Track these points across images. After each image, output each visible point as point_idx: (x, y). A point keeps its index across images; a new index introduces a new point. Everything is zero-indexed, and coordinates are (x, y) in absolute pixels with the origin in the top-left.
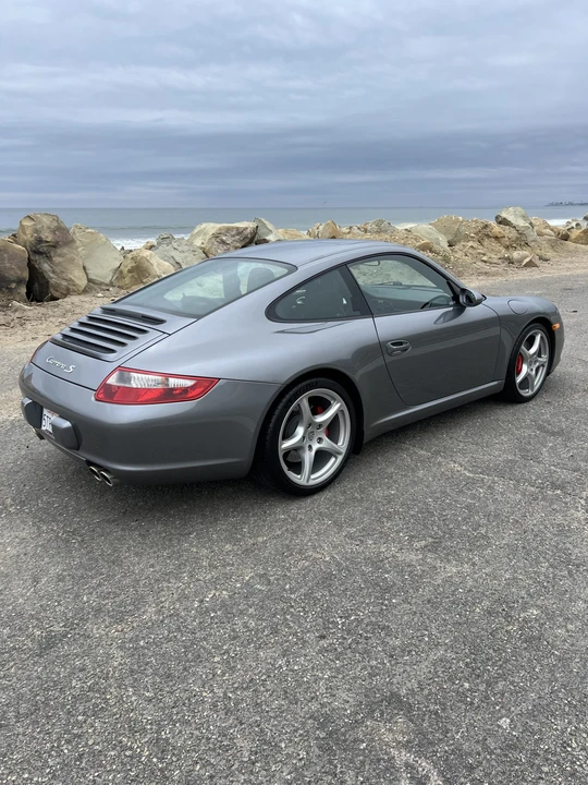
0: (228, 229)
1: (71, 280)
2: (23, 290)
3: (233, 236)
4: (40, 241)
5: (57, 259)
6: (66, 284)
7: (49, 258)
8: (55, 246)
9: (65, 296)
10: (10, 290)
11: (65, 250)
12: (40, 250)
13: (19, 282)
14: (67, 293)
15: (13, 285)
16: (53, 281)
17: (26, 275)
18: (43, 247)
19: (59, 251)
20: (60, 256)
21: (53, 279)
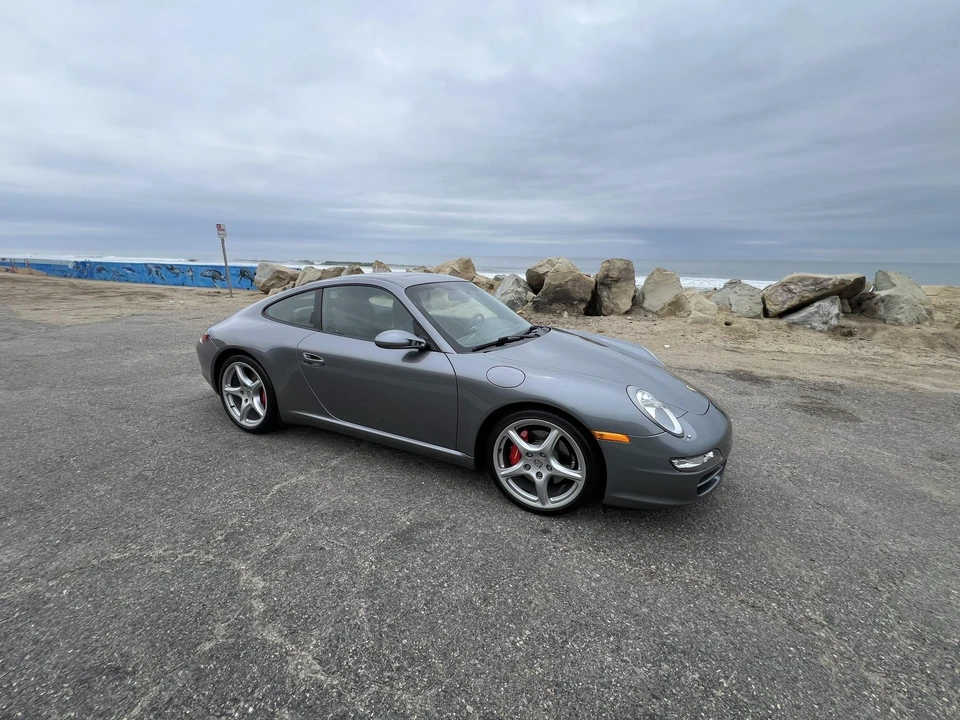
0: (802, 279)
1: (617, 304)
2: (582, 306)
3: (806, 286)
4: (607, 276)
5: (614, 290)
6: (612, 306)
7: (610, 288)
8: (617, 280)
9: (610, 314)
10: (572, 305)
11: (623, 284)
12: (605, 282)
13: (581, 301)
14: (612, 312)
15: (576, 303)
16: (605, 304)
17: (589, 297)
18: (608, 281)
19: (618, 284)
20: (618, 287)
21: (606, 302)
